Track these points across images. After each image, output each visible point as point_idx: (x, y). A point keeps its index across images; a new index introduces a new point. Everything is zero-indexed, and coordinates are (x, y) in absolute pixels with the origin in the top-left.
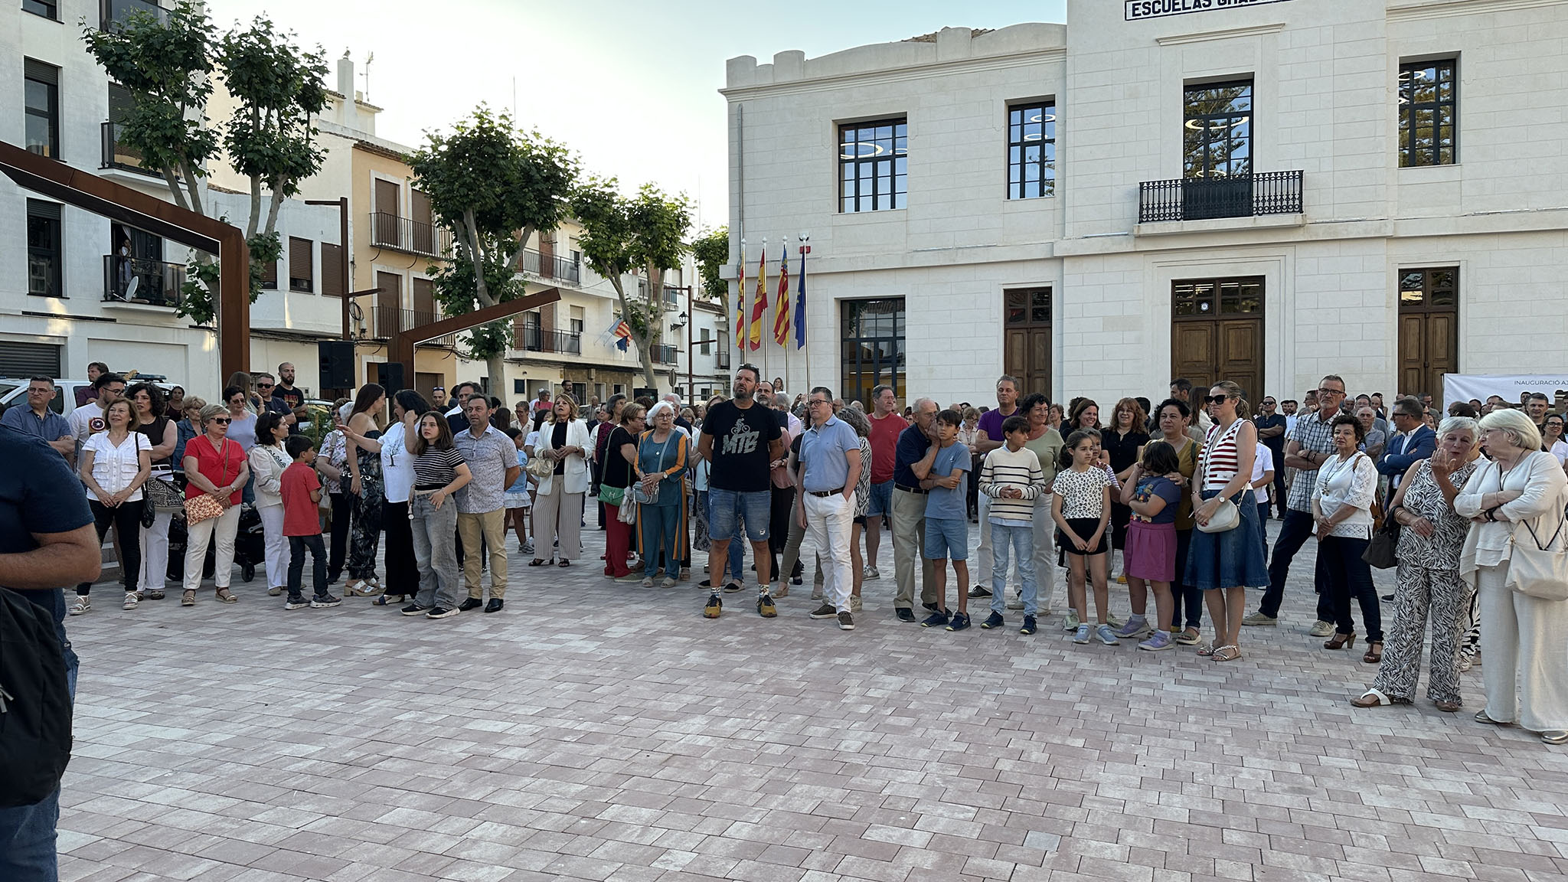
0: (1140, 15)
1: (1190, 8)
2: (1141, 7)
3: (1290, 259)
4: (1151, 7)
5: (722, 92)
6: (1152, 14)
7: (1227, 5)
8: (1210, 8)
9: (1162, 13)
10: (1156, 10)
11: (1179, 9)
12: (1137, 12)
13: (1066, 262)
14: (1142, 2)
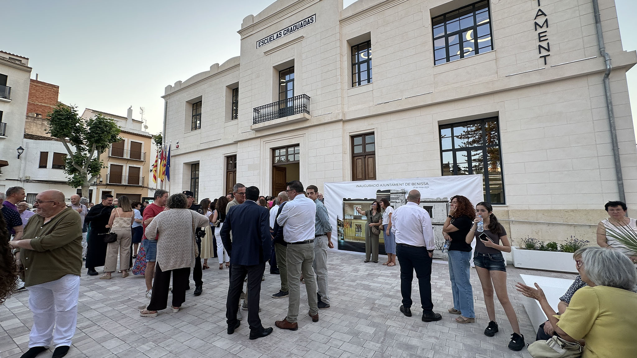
0: (261, 46)
1: (275, 39)
2: (261, 43)
3: (306, 135)
4: (264, 42)
5: (162, 97)
6: (264, 44)
7: (286, 35)
8: (281, 37)
9: (267, 43)
10: (265, 43)
11: (272, 40)
12: (260, 45)
13: (239, 144)
14: (261, 41)
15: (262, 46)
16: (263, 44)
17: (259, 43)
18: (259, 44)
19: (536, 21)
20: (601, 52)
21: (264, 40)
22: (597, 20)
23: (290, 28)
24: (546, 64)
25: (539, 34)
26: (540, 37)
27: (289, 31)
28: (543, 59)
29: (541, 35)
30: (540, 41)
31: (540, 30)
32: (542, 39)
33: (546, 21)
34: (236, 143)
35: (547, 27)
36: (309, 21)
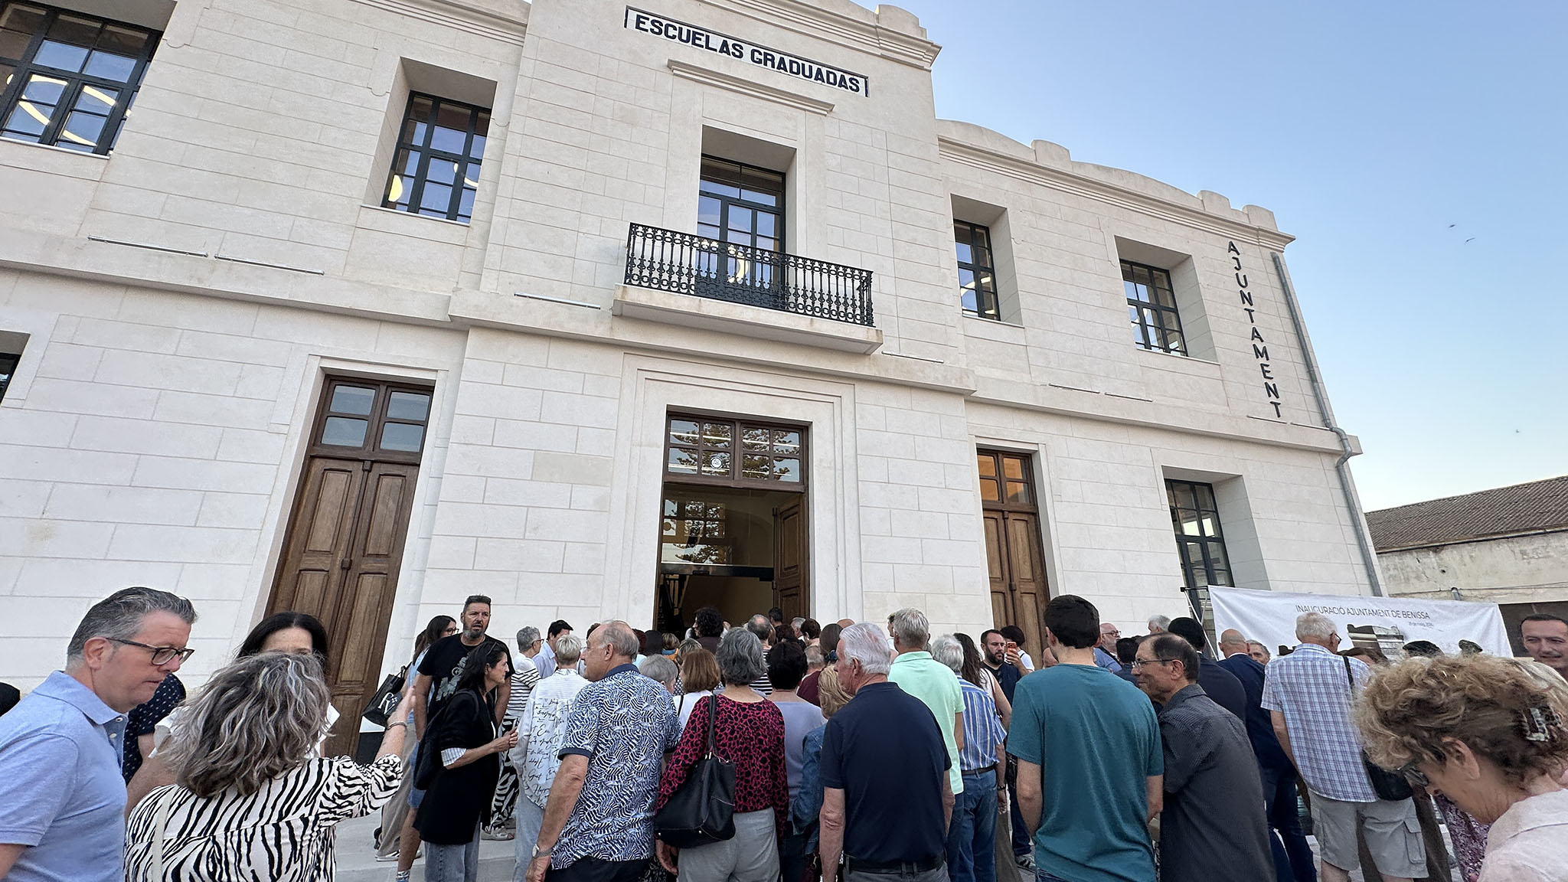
0: (646, 30)
1: (715, 49)
2: (648, 22)
3: (847, 401)
6: (663, 36)
7: (761, 65)
8: (740, 59)
9: (677, 40)
10: (670, 34)
11: (700, 45)
12: (642, 26)
13: (474, 337)
14: (652, 18)
15: (650, 33)
17: (639, 16)
18: (638, 22)
19: (1254, 342)
20: (1328, 425)
21: (665, 22)
22: (1313, 378)
23: (777, 57)
24: (1278, 416)
25: (1262, 365)
26: (1264, 372)
27: (772, 61)
28: (1274, 405)
29: (1265, 368)
30: (1265, 377)
31: (1263, 360)
33: (1265, 350)
34: (459, 328)
35: (1268, 359)
36: (847, 80)
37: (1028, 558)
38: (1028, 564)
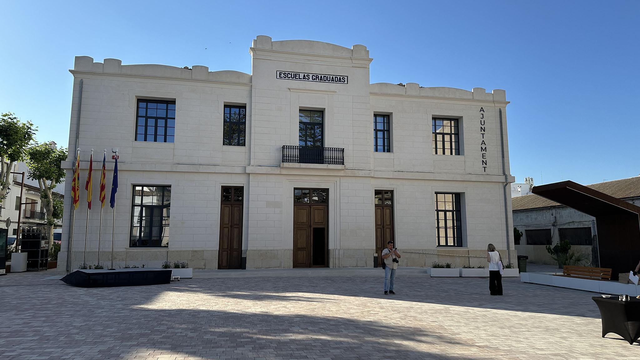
1: (301, 79)
2: (283, 74)
3: (338, 182)
4: (287, 75)
5: (70, 71)
6: (287, 78)
7: (315, 81)
8: (309, 80)
9: (291, 78)
10: (289, 77)
11: (298, 78)
13: (251, 176)
14: (283, 72)
15: (283, 78)
16: (285, 76)
17: (280, 73)
18: (280, 75)
19: (482, 146)
20: (504, 173)
21: (287, 73)
22: (503, 157)
23: (320, 76)
24: (485, 171)
25: (483, 154)
26: (483, 156)
27: (318, 78)
28: (484, 168)
29: (484, 155)
30: (483, 158)
31: (483, 152)
32: (484, 157)
33: (486, 148)
35: (486, 151)
36: (340, 80)
37: (389, 219)
38: (389, 220)
